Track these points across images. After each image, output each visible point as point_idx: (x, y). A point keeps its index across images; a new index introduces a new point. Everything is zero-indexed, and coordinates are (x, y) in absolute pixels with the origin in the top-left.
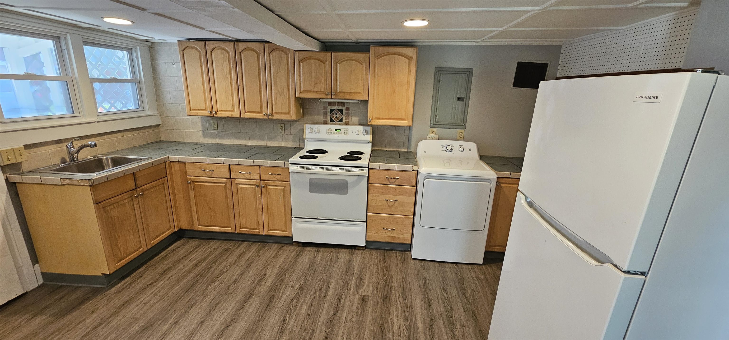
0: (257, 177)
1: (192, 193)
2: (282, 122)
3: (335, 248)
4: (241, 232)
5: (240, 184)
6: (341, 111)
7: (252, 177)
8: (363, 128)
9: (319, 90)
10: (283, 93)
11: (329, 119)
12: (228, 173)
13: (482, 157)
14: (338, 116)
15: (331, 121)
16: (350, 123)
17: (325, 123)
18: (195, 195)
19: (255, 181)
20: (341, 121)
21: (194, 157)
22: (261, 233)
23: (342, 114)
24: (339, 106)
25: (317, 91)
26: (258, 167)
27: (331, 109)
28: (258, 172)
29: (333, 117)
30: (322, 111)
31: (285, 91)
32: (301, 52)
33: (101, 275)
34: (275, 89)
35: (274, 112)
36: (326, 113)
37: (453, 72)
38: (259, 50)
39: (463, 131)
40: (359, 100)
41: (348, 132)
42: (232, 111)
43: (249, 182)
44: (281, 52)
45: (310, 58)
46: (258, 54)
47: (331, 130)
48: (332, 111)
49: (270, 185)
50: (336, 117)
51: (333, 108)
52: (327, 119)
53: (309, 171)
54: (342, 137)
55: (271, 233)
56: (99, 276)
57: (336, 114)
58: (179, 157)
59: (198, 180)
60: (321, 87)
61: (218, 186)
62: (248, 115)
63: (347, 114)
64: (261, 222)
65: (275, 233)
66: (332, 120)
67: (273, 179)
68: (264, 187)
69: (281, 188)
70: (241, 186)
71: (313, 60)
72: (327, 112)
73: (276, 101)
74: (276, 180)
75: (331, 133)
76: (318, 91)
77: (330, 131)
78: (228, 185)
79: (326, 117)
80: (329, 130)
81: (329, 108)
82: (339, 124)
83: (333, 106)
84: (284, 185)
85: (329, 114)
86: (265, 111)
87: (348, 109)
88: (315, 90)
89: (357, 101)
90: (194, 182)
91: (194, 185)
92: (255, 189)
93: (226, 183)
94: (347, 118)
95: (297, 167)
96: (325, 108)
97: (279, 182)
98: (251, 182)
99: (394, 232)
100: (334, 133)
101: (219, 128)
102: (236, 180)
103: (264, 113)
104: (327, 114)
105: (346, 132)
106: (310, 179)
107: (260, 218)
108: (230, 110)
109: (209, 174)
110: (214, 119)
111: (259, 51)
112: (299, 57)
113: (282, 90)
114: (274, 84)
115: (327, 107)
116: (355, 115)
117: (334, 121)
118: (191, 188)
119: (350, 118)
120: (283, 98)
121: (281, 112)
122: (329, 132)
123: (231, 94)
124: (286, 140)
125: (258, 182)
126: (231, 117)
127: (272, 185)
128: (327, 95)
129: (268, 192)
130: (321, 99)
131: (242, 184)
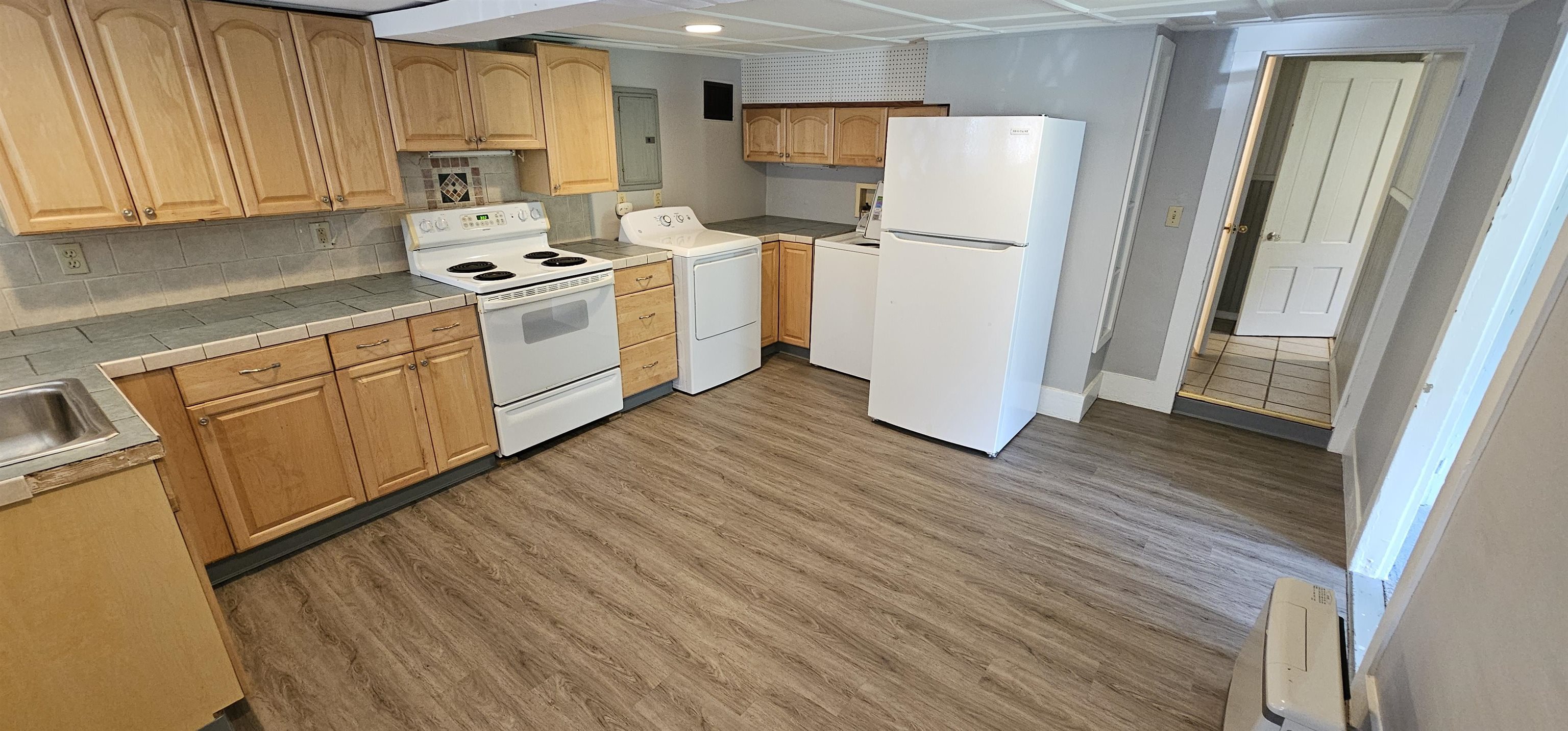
0: (406, 346)
1: (214, 452)
2: (322, 219)
3: (578, 435)
4: (382, 494)
5: (359, 377)
6: (463, 177)
7: (392, 351)
8: (529, 206)
9: (450, 132)
10: (365, 142)
11: (439, 197)
12: (327, 359)
13: (708, 226)
14: (458, 188)
15: (444, 202)
16: (486, 200)
17: (433, 207)
18: (228, 453)
19: (401, 357)
20: (466, 198)
21: (204, 345)
22: (433, 472)
23: (466, 182)
24: (457, 165)
25: (444, 136)
26: (404, 322)
27: (439, 175)
28: (407, 333)
29: (448, 191)
30: (421, 181)
31: (368, 137)
32: (394, 45)
33: (213, 719)
34: (340, 132)
35: (346, 191)
36: (429, 185)
37: (635, 95)
38: (275, 31)
39: (659, 191)
40: (511, 150)
41: (503, 218)
42: (213, 202)
43: (384, 364)
44: (341, 40)
45: (418, 61)
46: (273, 40)
47: (470, 219)
48: (443, 178)
49: (435, 357)
50: (455, 191)
51: (445, 171)
52: (434, 197)
53: (519, 300)
54: (496, 230)
55: (456, 461)
56: (212, 724)
57: (454, 184)
58: (144, 357)
59: (230, 407)
60: (451, 126)
61: (299, 401)
62: (271, 208)
63: (476, 183)
64: (428, 448)
65: (463, 458)
66: (446, 199)
67: (444, 341)
68: (423, 364)
69: (462, 354)
70: (365, 380)
71: (428, 66)
72: (432, 181)
73: (348, 164)
74: (451, 339)
75: (472, 224)
76: (448, 135)
77: (468, 222)
78: (330, 389)
79: (431, 194)
80: (464, 219)
81: (435, 172)
82: (464, 207)
83: (443, 166)
84: (468, 346)
85: (437, 185)
86: (319, 192)
87: (475, 171)
88: (440, 132)
89: (509, 153)
90: (213, 416)
91: (220, 427)
92: (403, 375)
93: (322, 387)
94: (477, 190)
95: (497, 298)
96: (427, 175)
97: (456, 343)
98: (391, 362)
99: (657, 366)
100: (478, 224)
101: (91, 266)
102: (351, 369)
103: (317, 196)
104: (432, 186)
105: (499, 218)
106: (524, 317)
107: (425, 439)
108: (206, 198)
109: (267, 377)
110: (64, 241)
111: (277, 31)
112: (391, 56)
113: (361, 137)
114: (336, 121)
115: (429, 171)
116: (493, 184)
117: (452, 201)
118: (210, 435)
119: (484, 190)
120: (364, 154)
121: (364, 189)
122: (466, 223)
123: (199, 152)
124: (341, 263)
125: (409, 357)
126: (212, 220)
127: (439, 356)
128: (469, 142)
129: (434, 374)
130: (431, 152)
131: (367, 376)
